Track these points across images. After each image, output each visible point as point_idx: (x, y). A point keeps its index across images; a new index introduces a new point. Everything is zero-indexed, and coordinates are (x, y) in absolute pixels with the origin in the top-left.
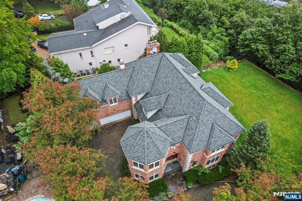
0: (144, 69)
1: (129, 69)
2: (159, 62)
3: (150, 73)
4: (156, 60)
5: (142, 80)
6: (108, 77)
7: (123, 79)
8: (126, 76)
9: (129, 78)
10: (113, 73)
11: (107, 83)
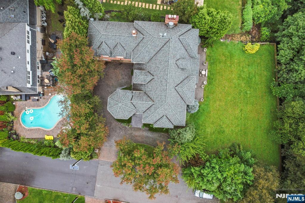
0: (149, 46)
1: (139, 38)
2: (163, 45)
3: (152, 51)
4: (161, 42)
5: (144, 53)
6: (120, 39)
7: (131, 44)
8: (135, 42)
9: (136, 44)
10: (125, 37)
11: (119, 43)
